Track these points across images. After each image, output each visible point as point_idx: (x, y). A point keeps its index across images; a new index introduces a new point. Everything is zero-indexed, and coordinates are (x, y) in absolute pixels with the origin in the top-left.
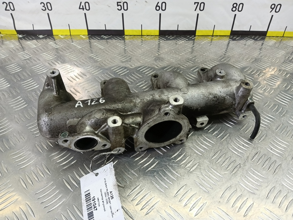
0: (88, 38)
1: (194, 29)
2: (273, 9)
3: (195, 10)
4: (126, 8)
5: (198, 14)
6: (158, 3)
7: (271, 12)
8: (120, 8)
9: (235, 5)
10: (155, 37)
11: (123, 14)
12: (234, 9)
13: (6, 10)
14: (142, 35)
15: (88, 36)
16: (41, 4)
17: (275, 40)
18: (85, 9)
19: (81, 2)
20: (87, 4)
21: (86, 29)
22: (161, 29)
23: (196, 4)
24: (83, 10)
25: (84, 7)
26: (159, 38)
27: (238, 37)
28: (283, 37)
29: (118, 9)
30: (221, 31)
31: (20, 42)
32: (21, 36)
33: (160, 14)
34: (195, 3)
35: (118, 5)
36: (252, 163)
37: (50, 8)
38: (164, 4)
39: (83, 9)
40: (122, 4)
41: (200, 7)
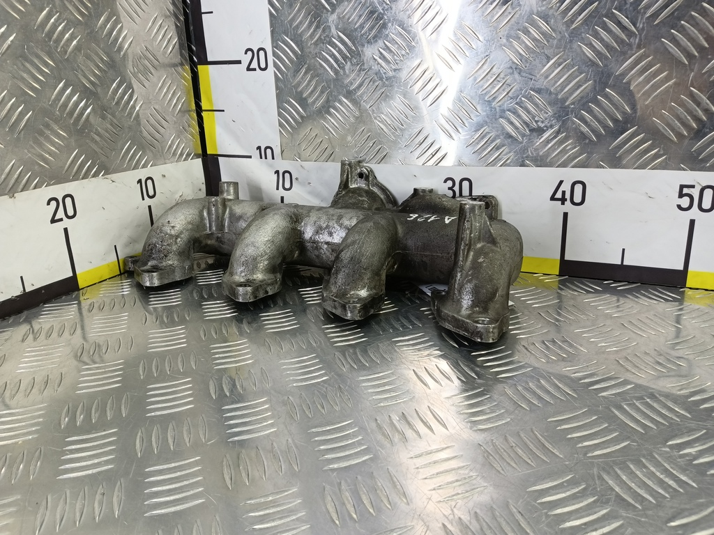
8: (686, 205)
11: (692, 222)
16: (446, 181)
18: (568, 203)
19: (561, 182)
20: (578, 188)
21: (558, 257)
24: (563, 204)
25: (568, 196)
29: (679, 207)
35: (681, 195)
37: (467, 194)
39: (563, 200)
40: (695, 193)
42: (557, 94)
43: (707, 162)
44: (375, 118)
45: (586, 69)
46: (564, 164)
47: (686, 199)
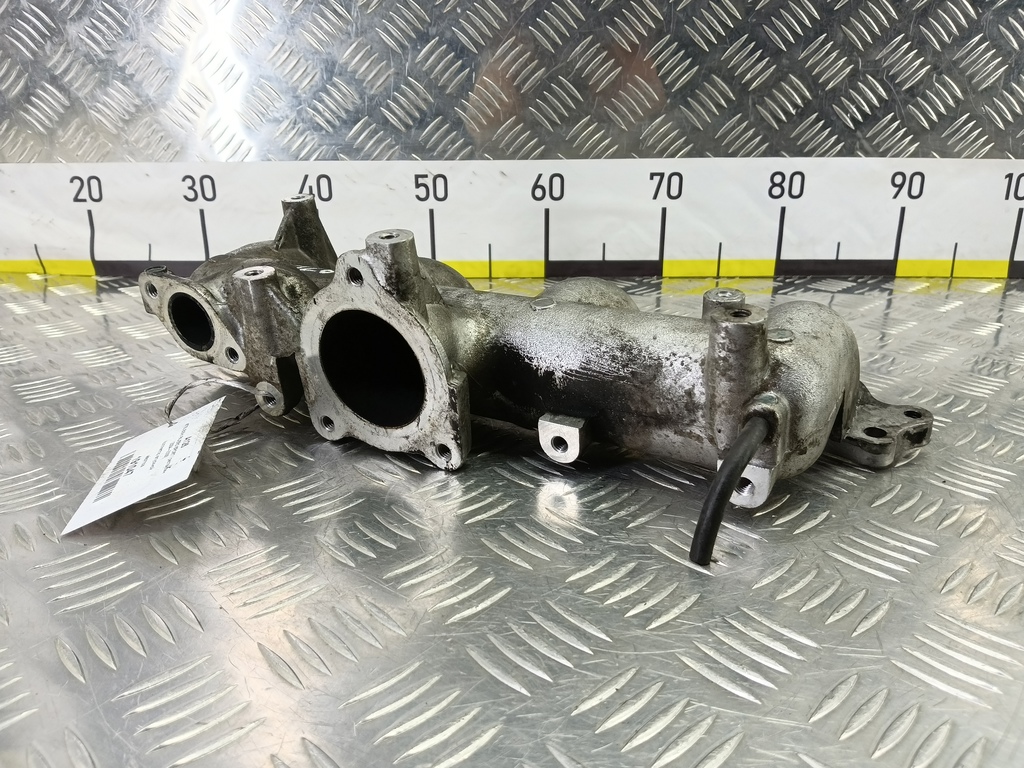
1: (656, 258)
2: (901, 187)
3: (655, 197)
4: (441, 194)
5: (664, 210)
6: (540, 176)
7: (895, 197)
8: (423, 195)
9: (778, 179)
11: (431, 212)
12: (777, 191)
13: (76, 199)
14: (490, 278)
16: (184, 180)
17: (928, 282)
18: (317, 198)
19: (306, 177)
20: (324, 182)
22: (550, 259)
23: (657, 178)
27: (800, 276)
28: (951, 277)
29: (418, 197)
30: (743, 262)
33: (547, 211)
34: (652, 176)
35: (418, 186)
37: (209, 194)
38: (557, 181)
40: (429, 182)
41: (669, 186)
42: (287, 83)
43: (434, 151)
44: (90, 108)
45: (311, 57)
46: (307, 158)
47: (423, 189)
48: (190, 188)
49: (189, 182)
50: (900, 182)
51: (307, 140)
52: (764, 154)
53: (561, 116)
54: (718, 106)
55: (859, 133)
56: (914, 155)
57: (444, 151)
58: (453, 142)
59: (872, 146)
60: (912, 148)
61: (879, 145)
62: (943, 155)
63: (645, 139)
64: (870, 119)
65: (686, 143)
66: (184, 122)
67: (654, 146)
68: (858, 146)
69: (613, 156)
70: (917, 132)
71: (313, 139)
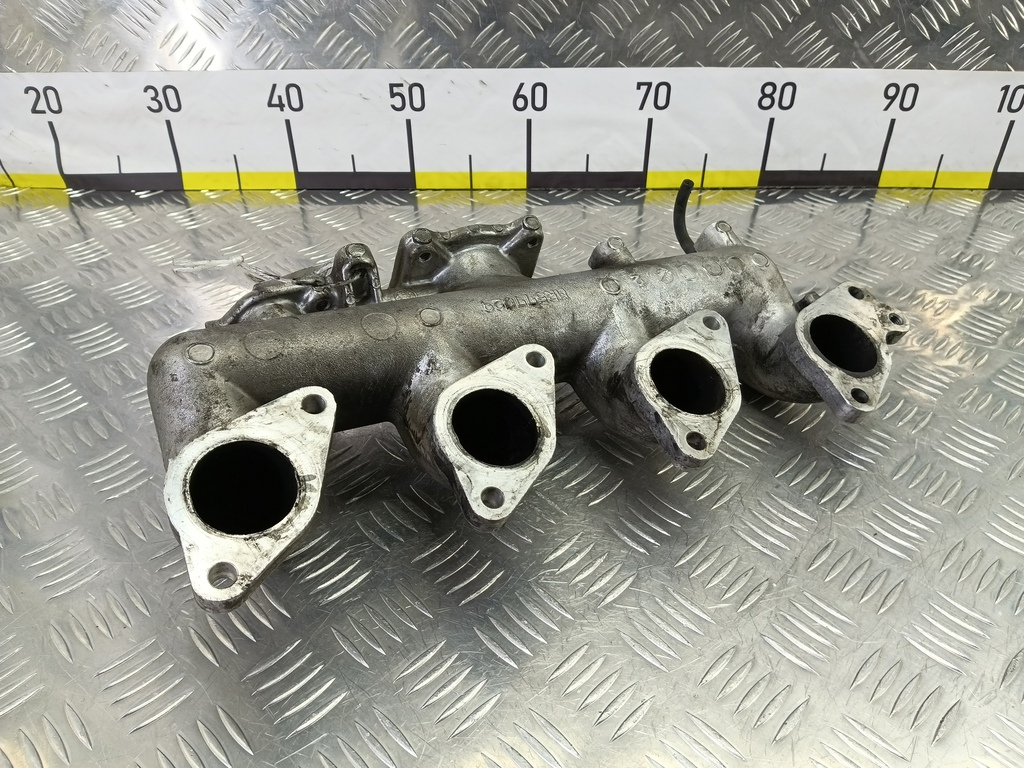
0: (297, 200)
1: (640, 169)
2: (893, 99)
3: (641, 108)
4: (417, 103)
5: (650, 121)
6: (522, 85)
7: (886, 109)
8: (399, 104)
9: (769, 90)
10: (513, 194)
11: (408, 122)
12: (767, 102)
13: (34, 111)
14: (472, 189)
15: (296, 193)
16: (146, 90)
17: (908, 198)
18: (287, 108)
19: (274, 86)
20: (293, 92)
21: (293, 170)
22: (533, 170)
23: (644, 88)
24: (282, 110)
25: (285, 101)
26: (528, 196)
27: (784, 190)
28: (933, 188)
29: (393, 107)
30: (727, 173)
31: (74, 213)
32: (76, 194)
33: (529, 122)
34: (639, 85)
35: (393, 95)
36: (808, 578)
37: (174, 105)
38: (539, 90)
39: (281, 106)
40: (405, 91)
41: (657, 96)
43: (409, 59)
46: (273, 66)
47: (398, 98)
48: (153, 99)
49: (151, 93)
50: (893, 94)
51: (272, 47)
52: (756, 64)
53: (544, 23)
54: (712, 13)
55: (856, 43)
56: (910, 67)
57: (420, 59)
58: (429, 49)
59: (868, 57)
60: (909, 60)
61: (875, 56)
62: (940, 67)
63: (633, 46)
64: (869, 29)
65: (676, 51)
66: (138, 29)
67: (642, 54)
68: (854, 56)
69: (600, 65)
70: (916, 43)
71: (279, 46)
